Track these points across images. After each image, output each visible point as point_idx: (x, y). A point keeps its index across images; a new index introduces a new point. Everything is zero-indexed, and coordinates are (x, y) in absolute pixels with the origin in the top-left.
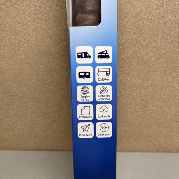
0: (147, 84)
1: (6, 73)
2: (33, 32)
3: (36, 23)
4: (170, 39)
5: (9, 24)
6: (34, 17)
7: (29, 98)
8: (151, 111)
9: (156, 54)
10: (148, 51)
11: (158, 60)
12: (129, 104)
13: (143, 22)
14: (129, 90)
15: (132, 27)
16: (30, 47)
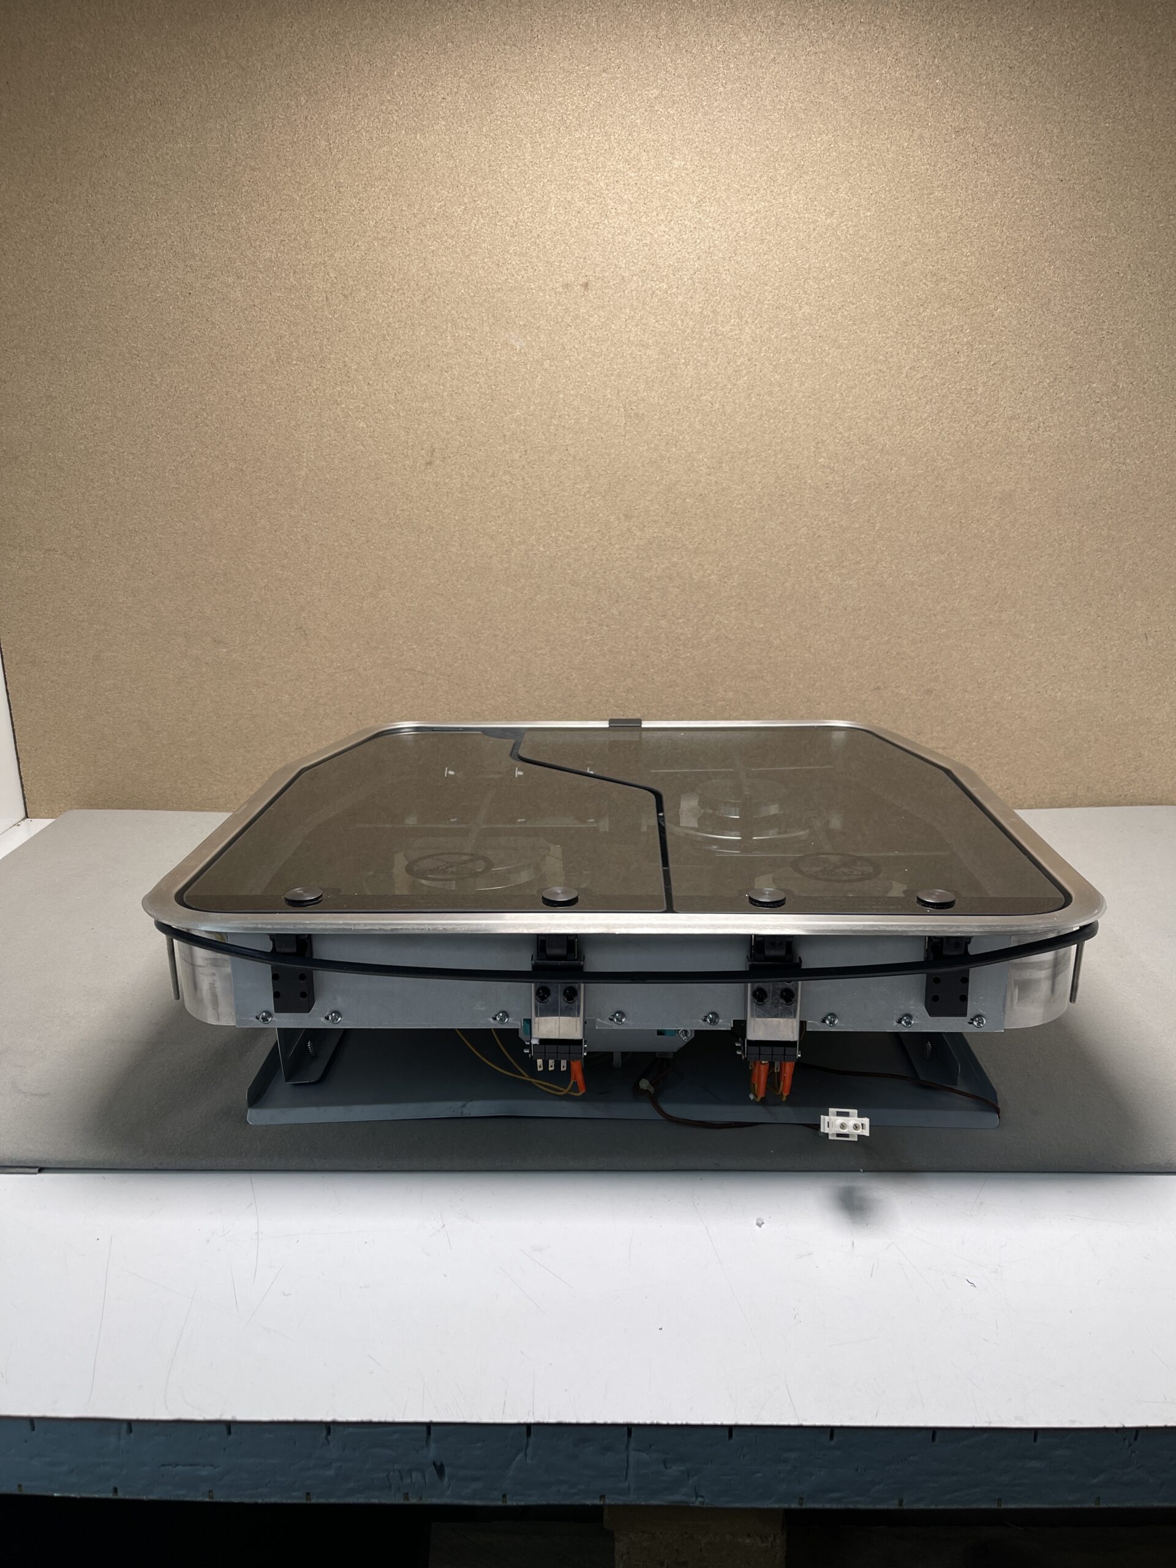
0: (708, 636)
1: (393, 618)
2: (455, 527)
3: (461, 509)
4: (747, 534)
5: (407, 513)
6: (458, 497)
7: (441, 677)
8: (723, 703)
9: (720, 568)
10: (700, 561)
11: (726, 580)
12: (671, 687)
13: (684, 500)
14: (668, 652)
15: (663, 512)
16: (447, 558)
